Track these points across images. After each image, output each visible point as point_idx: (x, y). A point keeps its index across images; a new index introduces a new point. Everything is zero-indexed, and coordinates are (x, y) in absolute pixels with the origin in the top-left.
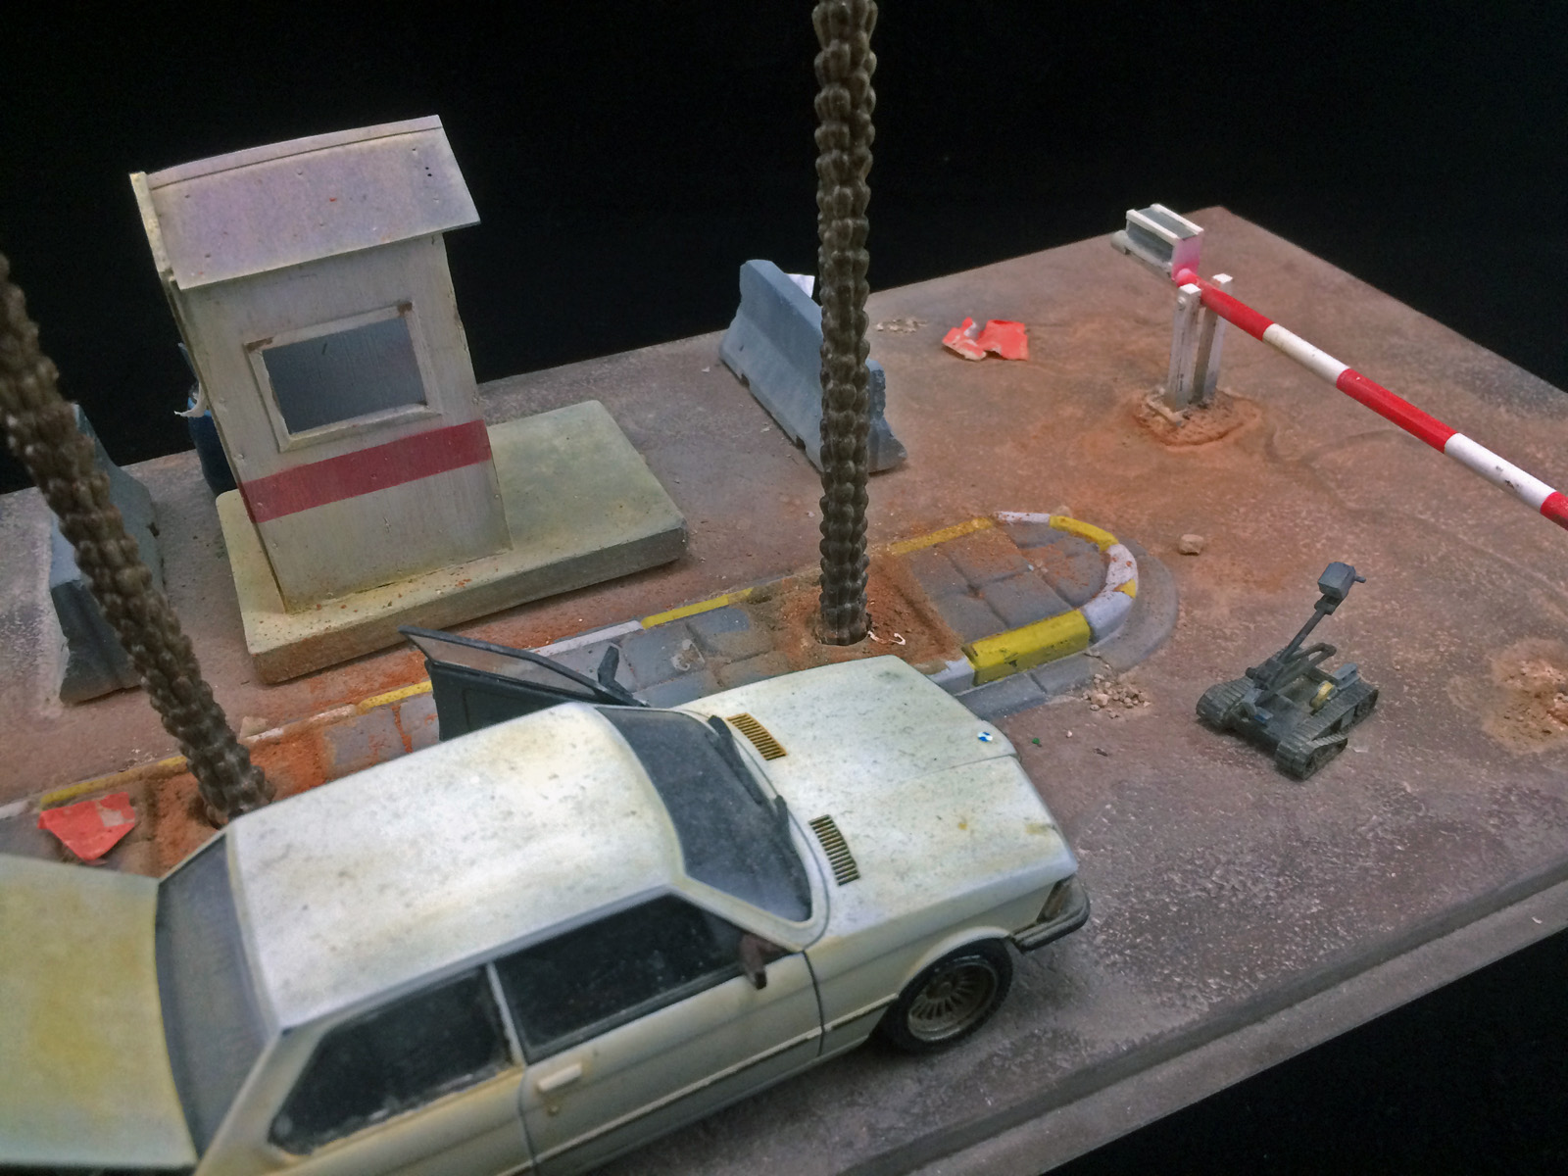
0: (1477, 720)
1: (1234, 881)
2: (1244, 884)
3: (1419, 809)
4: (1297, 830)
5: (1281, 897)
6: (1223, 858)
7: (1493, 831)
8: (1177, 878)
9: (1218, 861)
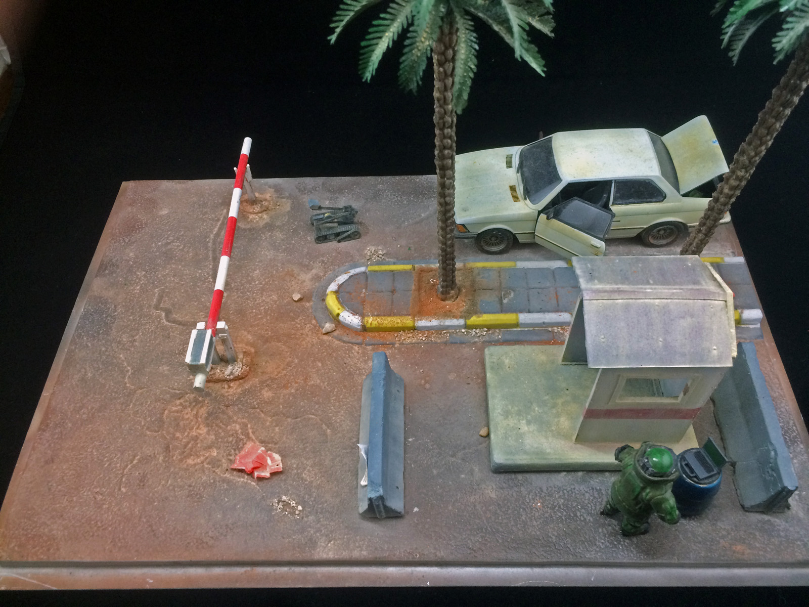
0: (289, 211)
1: (393, 197)
2: (391, 195)
3: (331, 197)
4: (365, 202)
5: (385, 190)
6: (390, 203)
7: (321, 187)
8: (405, 202)
9: (392, 202)
